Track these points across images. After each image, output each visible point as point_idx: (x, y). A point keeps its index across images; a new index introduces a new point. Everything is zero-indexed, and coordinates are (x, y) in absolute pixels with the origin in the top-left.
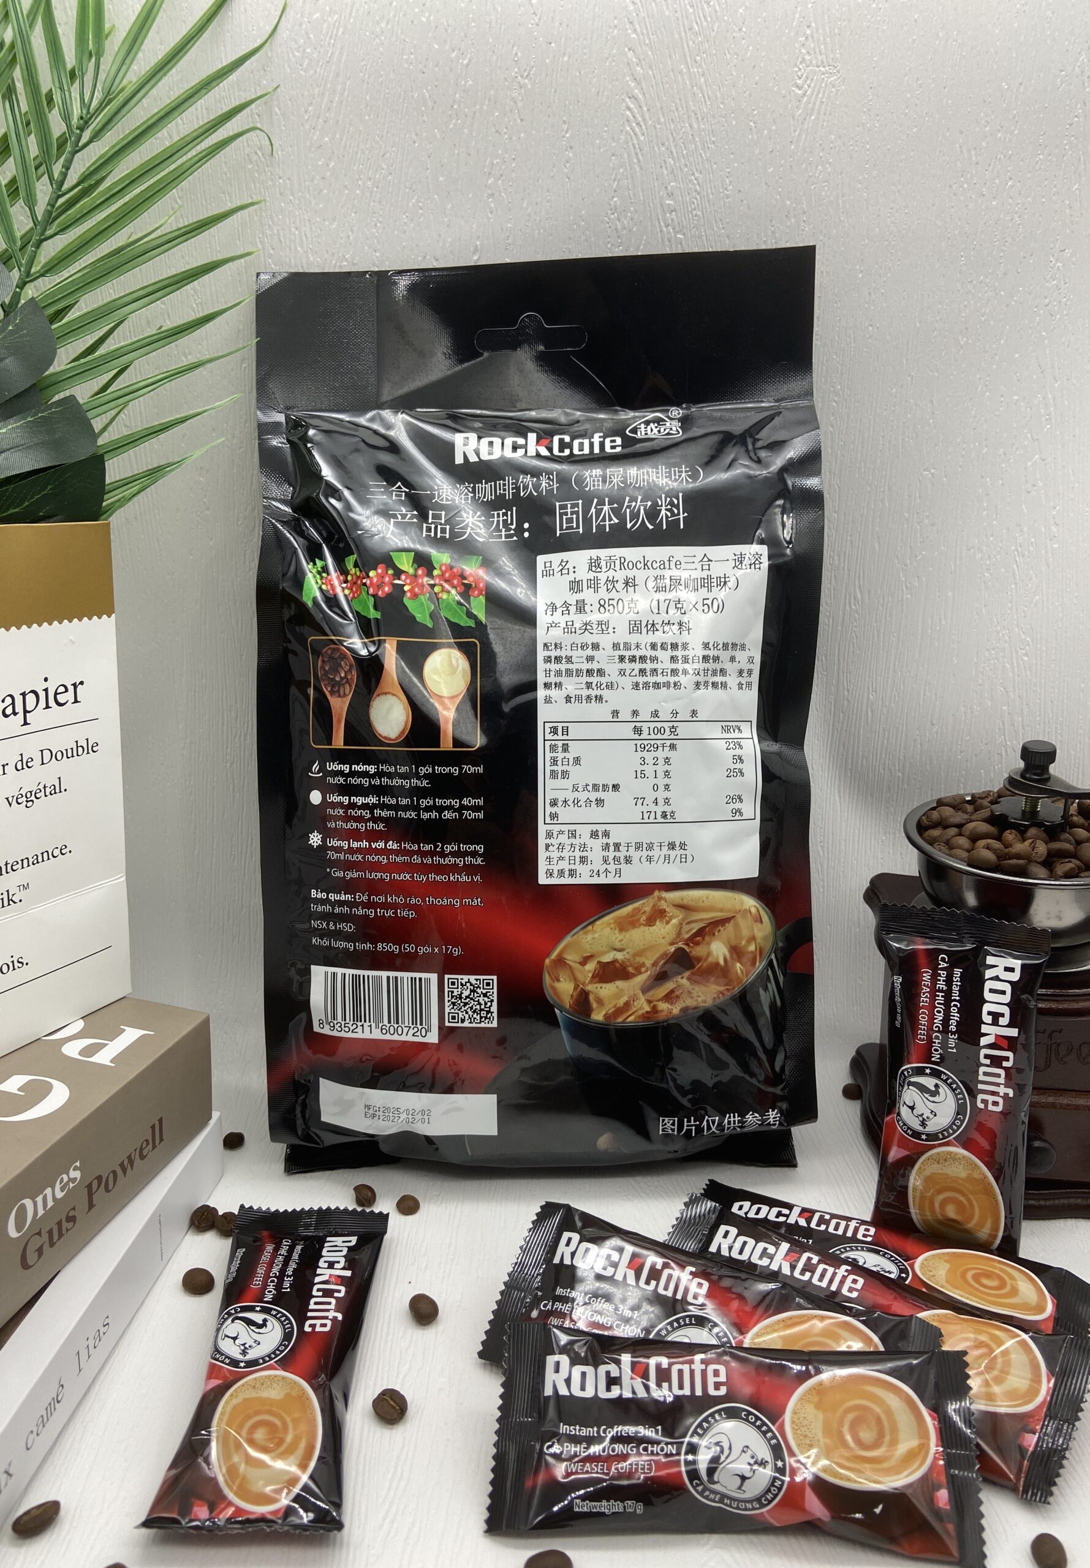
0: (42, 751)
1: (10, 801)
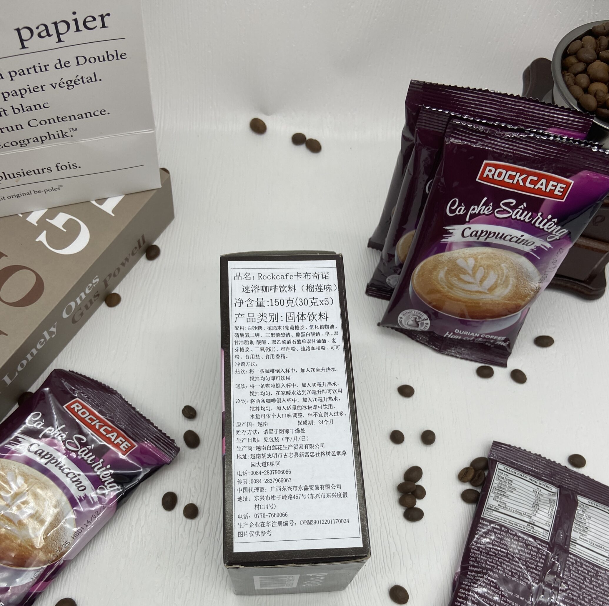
0: (77, 58)
1: (55, 86)
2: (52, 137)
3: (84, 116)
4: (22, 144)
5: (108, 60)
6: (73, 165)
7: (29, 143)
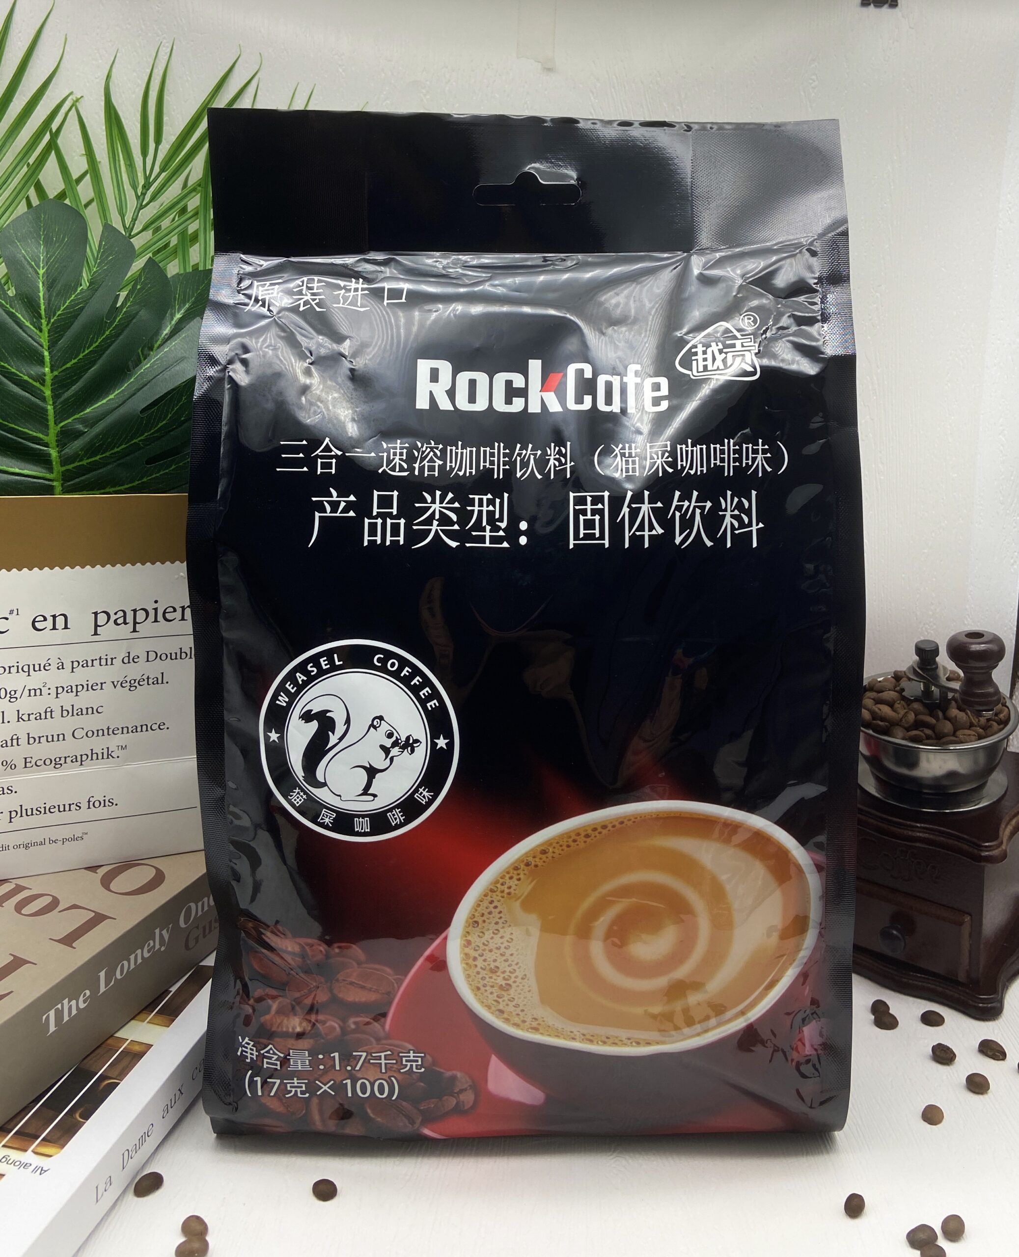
0: (148, 652)
1: (116, 685)
2: (95, 756)
3: (139, 729)
4: (57, 763)
5: (181, 658)
6: (109, 801)
7: (65, 763)
